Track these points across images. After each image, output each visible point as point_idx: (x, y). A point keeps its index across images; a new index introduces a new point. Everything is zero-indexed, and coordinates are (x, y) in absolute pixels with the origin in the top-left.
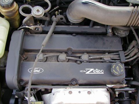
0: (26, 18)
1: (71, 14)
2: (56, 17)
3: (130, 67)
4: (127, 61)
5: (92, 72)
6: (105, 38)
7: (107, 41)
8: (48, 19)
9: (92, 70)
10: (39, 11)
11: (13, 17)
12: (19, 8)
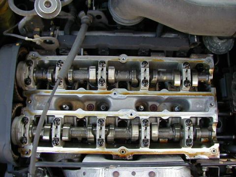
0: (25, 18)
1: (117, 8)
2: (86, 14)
8: (70, 16)
10: (51, 5)
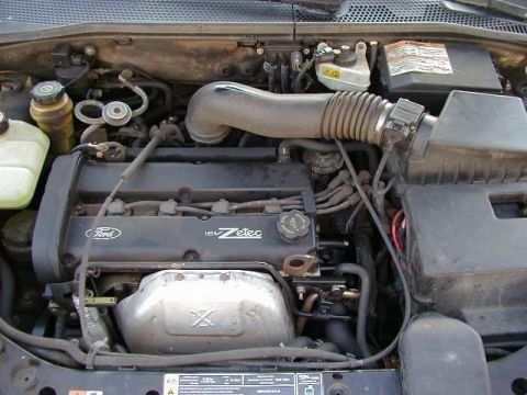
0: (91, 127)
2: (159, 129)
3: (347, 244)
4: (320, 212)
5: (234, 234)
6: (271, 167)
7: (274, 171)
9: (233, 230)
10: (120, 112)
11: (59, 128)
12: (74, 105)
